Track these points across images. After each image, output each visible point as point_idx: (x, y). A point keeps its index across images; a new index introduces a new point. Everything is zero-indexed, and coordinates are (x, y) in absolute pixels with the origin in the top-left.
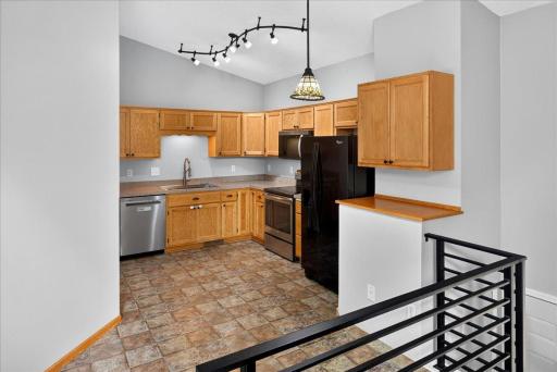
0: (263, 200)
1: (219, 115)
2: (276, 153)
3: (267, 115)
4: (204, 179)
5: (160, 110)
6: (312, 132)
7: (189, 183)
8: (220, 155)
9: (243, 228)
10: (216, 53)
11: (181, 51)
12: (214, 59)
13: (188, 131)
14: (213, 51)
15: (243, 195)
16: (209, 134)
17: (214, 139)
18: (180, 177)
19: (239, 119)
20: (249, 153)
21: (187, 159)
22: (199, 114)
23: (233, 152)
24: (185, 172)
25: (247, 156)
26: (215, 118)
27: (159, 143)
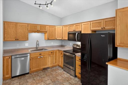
0: (63, 54)
1: (48, 26)
2: (67, 39)
3: (63, 27)
4: (43, 47)
5: (28, 24)
6: (81, 32)
7: (38, 48)
8: (48, 39)
9: (56, 63)
10: (48, 4)
11: (35, 4)
12: (47, 7)
13: (38, 32)
14: (47, 4)
15: (56, 52)
16: (45, 32)
17: (46, 34)
18: (35, 46)
19: (54, 28)
20: (57, 38)
21: (37, 41)
22: (42, 26)
23: (53, 38)
24: (37, 45)
25: (57, 40)
26: (47, 28)
27: (28, 35)
